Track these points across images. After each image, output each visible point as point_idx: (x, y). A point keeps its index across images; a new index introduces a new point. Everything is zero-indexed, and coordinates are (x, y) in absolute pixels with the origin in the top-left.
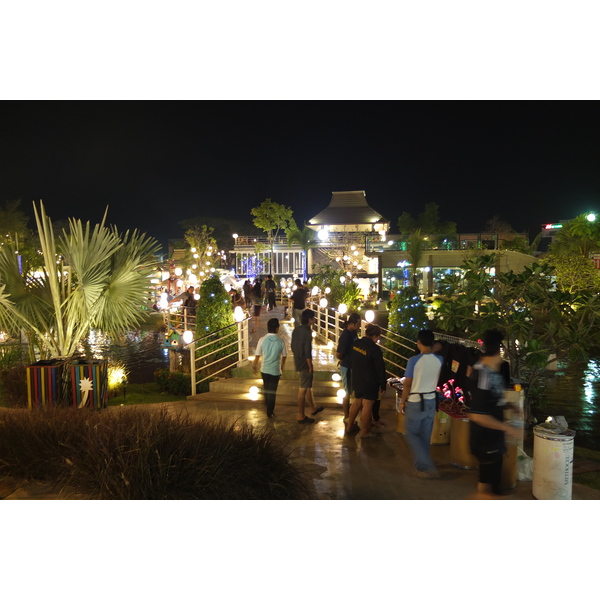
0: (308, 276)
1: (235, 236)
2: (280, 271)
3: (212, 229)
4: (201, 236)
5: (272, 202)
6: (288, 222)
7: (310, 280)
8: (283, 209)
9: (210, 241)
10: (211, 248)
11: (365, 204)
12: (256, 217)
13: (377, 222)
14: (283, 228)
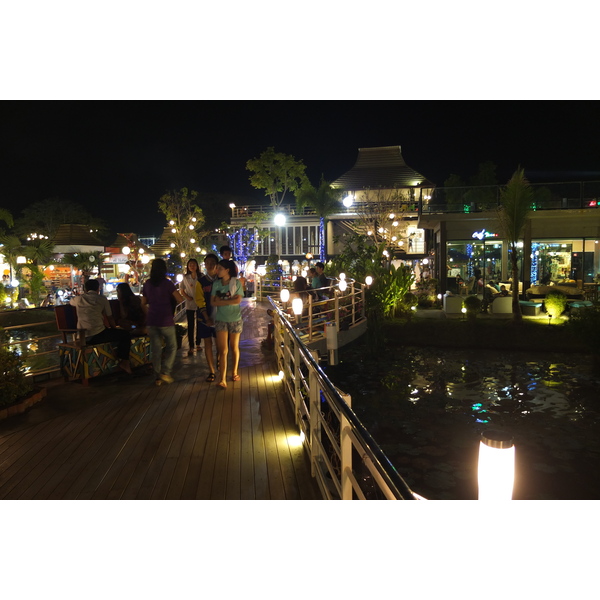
0: (328, 258)
1: (232, 206)
2: (291, 251)
3: (195, 193)
4: (180, 202)
5: (276, 152)
6: (298, 180)
7: (330, 263)
8: (292, 162)
9: (193, 210)
10: (194, 220)
11: (401, 162)
12: (253, 173)
13: (418, 186)
14: (292, 188)
